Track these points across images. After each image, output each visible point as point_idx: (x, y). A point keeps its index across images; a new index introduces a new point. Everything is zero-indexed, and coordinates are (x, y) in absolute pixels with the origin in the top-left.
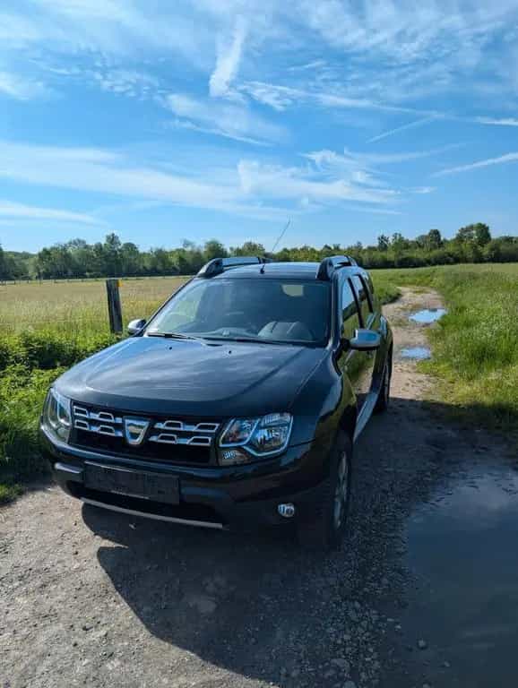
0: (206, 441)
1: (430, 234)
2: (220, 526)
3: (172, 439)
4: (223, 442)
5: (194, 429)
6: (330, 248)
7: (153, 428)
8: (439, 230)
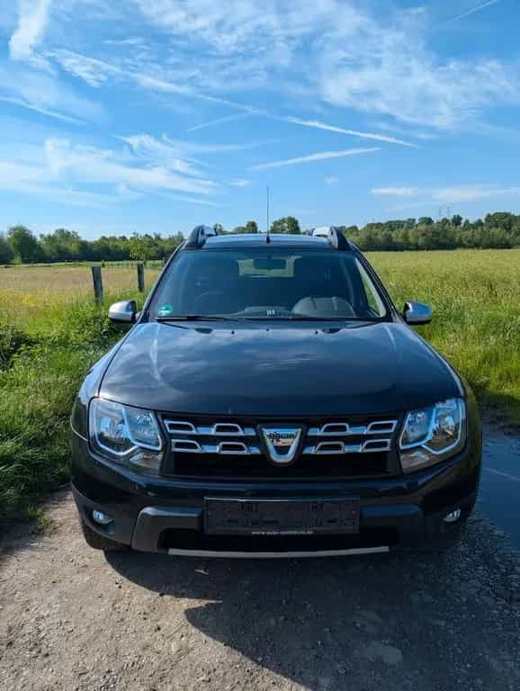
0: (385, 444)
1: (248, 226)
2: (385, 549)
3: (338, 447)
4: (403, 443)
5: (366, 431)
6: (150, 237)
7: (307, 437)
8: (256, 222)
